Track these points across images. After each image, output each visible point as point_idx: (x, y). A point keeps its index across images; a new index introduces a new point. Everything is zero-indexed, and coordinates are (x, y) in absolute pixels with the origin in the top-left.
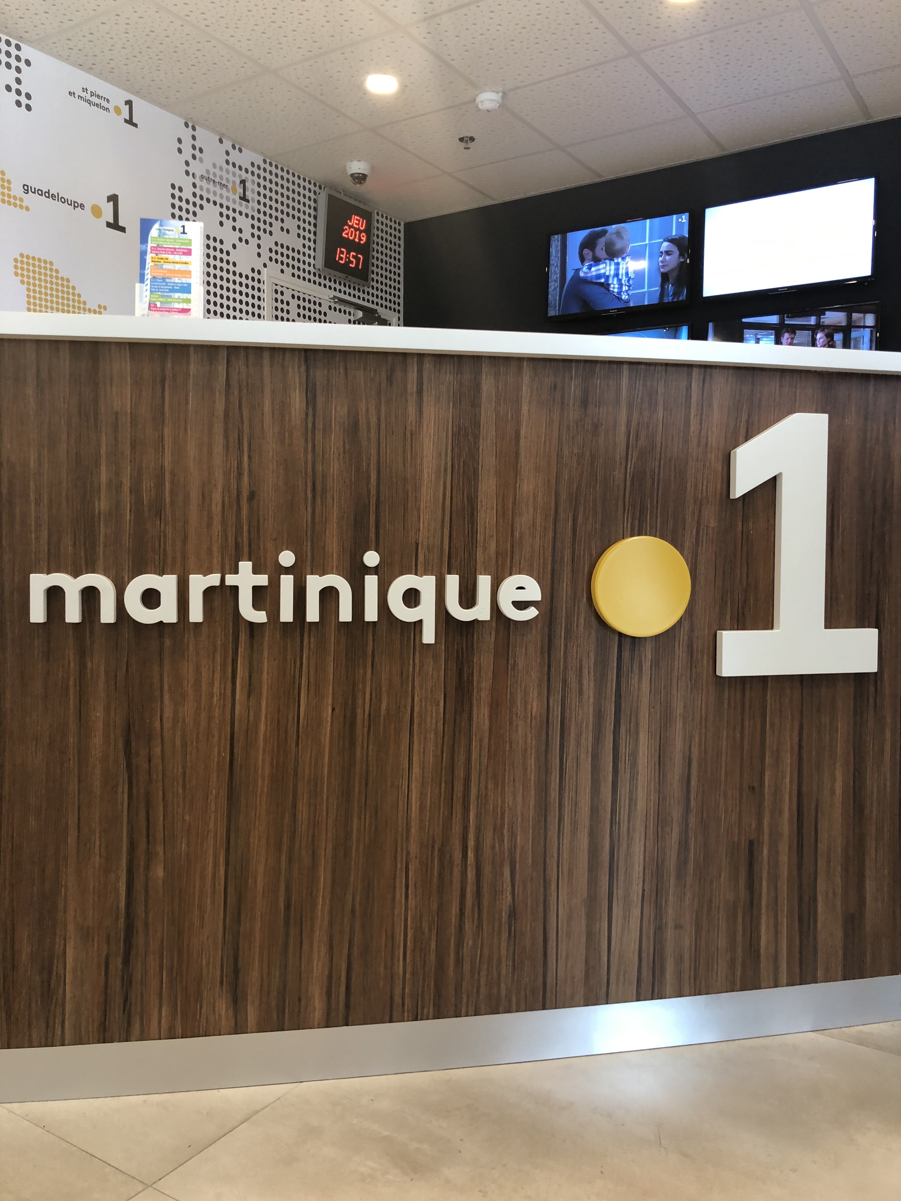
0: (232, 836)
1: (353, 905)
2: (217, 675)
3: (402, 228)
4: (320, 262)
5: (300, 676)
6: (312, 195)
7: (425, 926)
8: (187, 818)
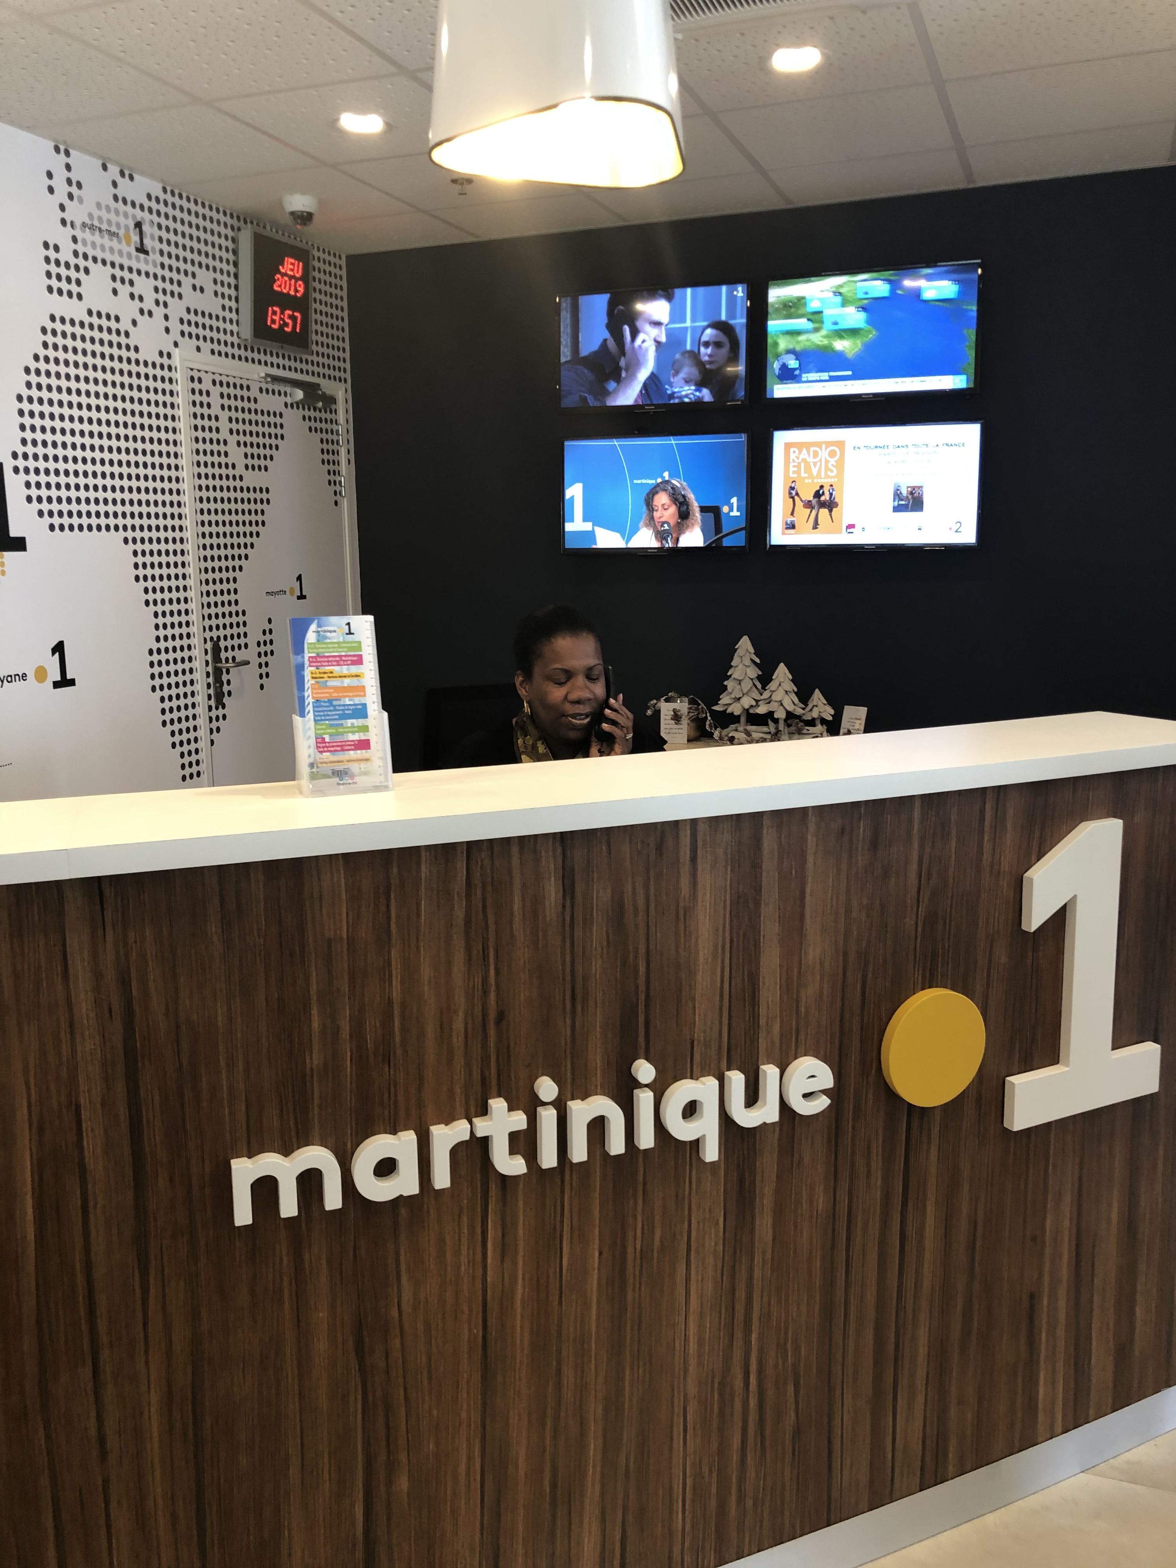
0: (488, 1422)
1: (627, 1466)
2: (465, 1241)
3: (343, 263)
4: (247, 331)
5: (562, 1222)
6: (230, 233)
7: (706, 1470)
8: (435, 1412)
